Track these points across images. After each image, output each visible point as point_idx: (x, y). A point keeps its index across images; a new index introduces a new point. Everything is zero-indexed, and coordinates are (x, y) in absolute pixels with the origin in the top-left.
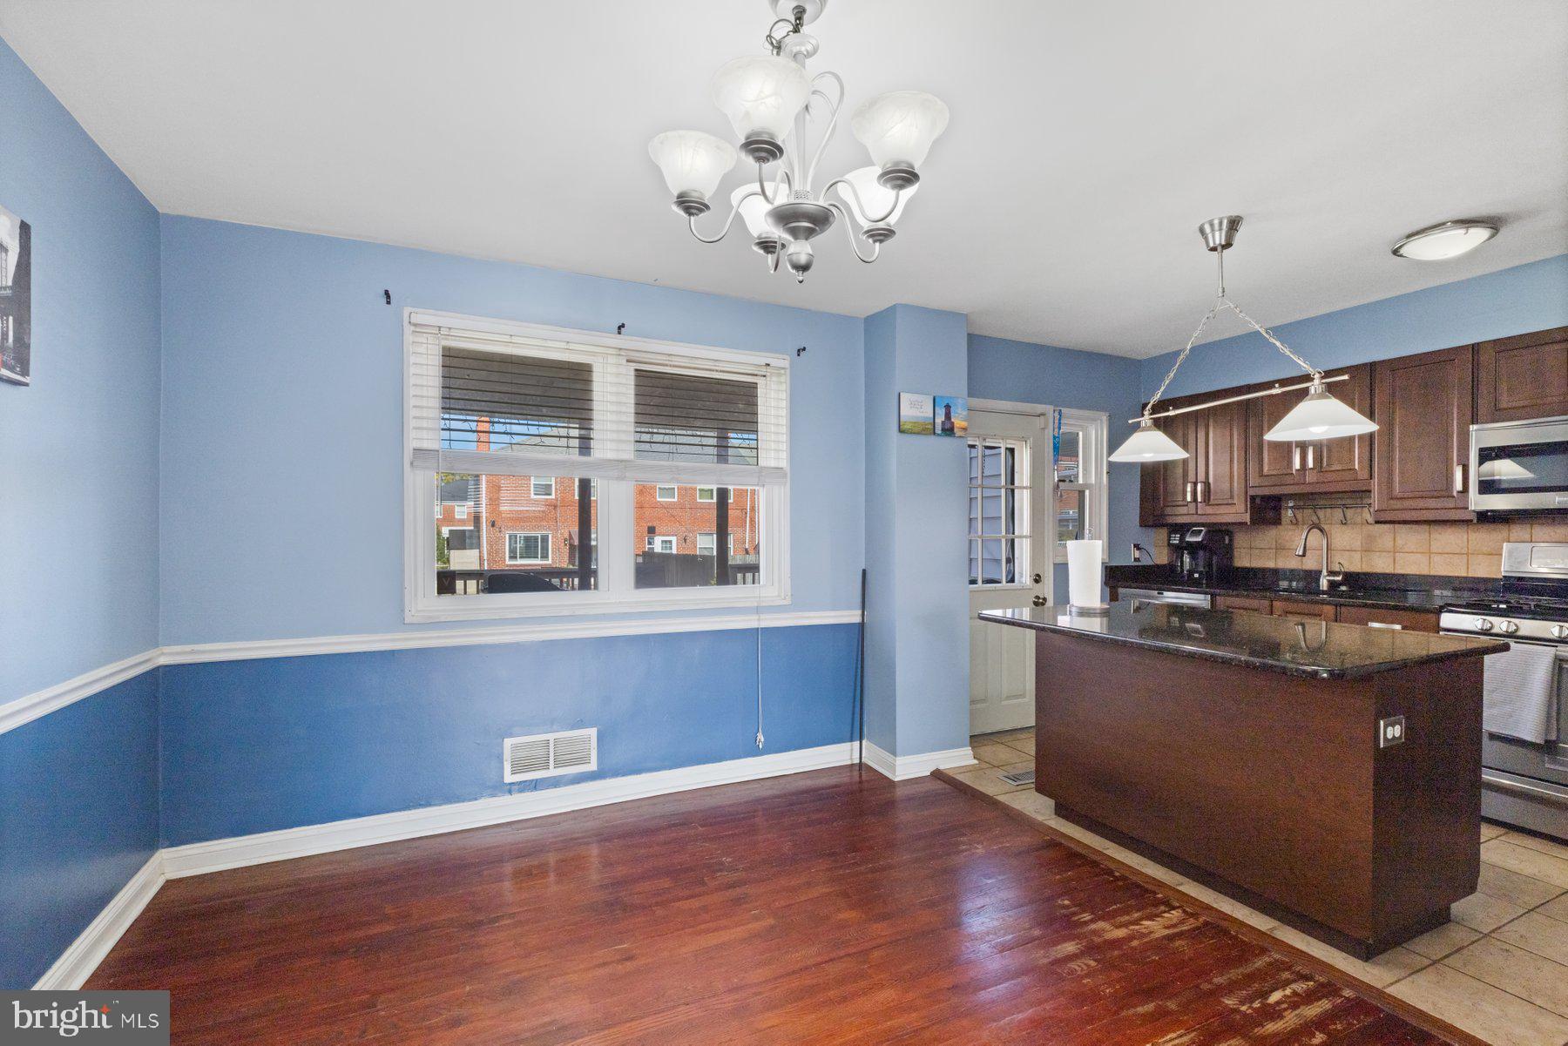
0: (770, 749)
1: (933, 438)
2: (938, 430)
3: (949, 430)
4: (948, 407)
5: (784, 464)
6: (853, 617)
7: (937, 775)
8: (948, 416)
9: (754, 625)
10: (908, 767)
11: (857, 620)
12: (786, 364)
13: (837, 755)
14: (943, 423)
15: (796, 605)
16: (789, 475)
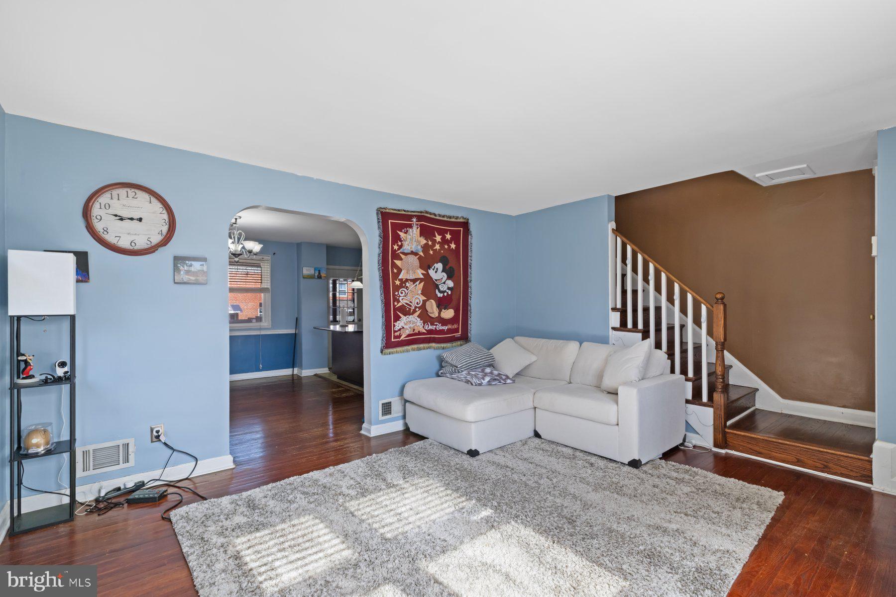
0: (264, 369)
1: (314, 280)
2: (316, 277)
3: (320, 277)
4: (319, 271)
5: (269, 287)
6: (293, 331)
7: (316, 375)
8: (319, 273)
9: (259, 333)
10: (306, 373)
11: (294, 332)
12: (269, 258)
13: (286, 372)
14: (318, 275)
15: (273, 328)
16: (270, 290)
